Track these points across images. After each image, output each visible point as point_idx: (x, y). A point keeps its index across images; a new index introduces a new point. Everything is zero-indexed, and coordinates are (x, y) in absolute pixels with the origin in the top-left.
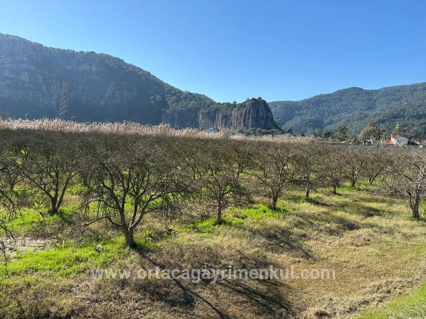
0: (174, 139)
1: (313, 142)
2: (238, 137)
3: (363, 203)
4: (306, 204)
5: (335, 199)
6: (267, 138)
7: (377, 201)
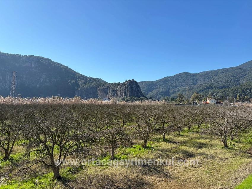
0: (83, 106)
1: (164, 104)
2: (122, 103)
3: (196, 140)
4: (164, 143)
5: (180, 139)
6: (138, 103)
7: (203, 138)
